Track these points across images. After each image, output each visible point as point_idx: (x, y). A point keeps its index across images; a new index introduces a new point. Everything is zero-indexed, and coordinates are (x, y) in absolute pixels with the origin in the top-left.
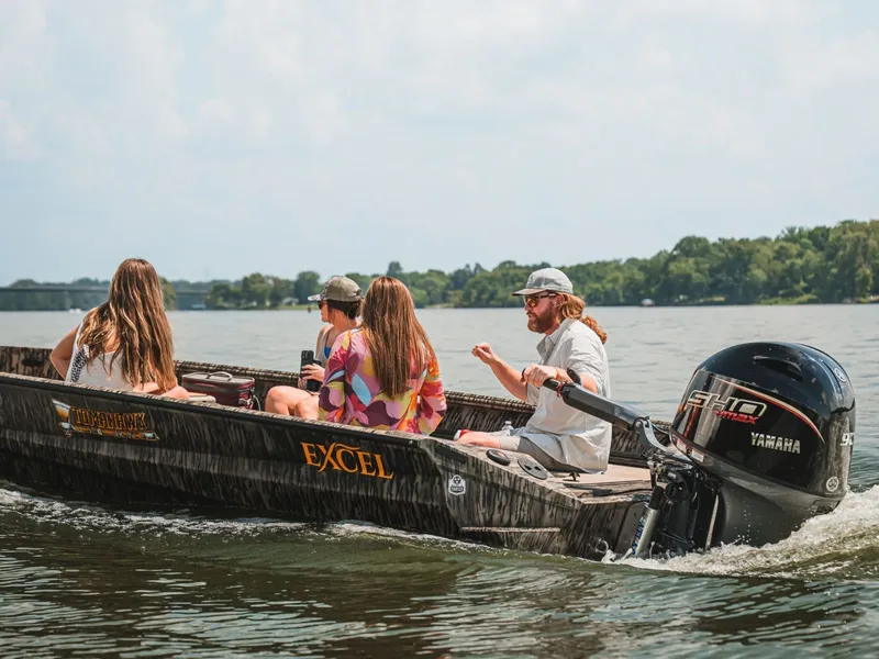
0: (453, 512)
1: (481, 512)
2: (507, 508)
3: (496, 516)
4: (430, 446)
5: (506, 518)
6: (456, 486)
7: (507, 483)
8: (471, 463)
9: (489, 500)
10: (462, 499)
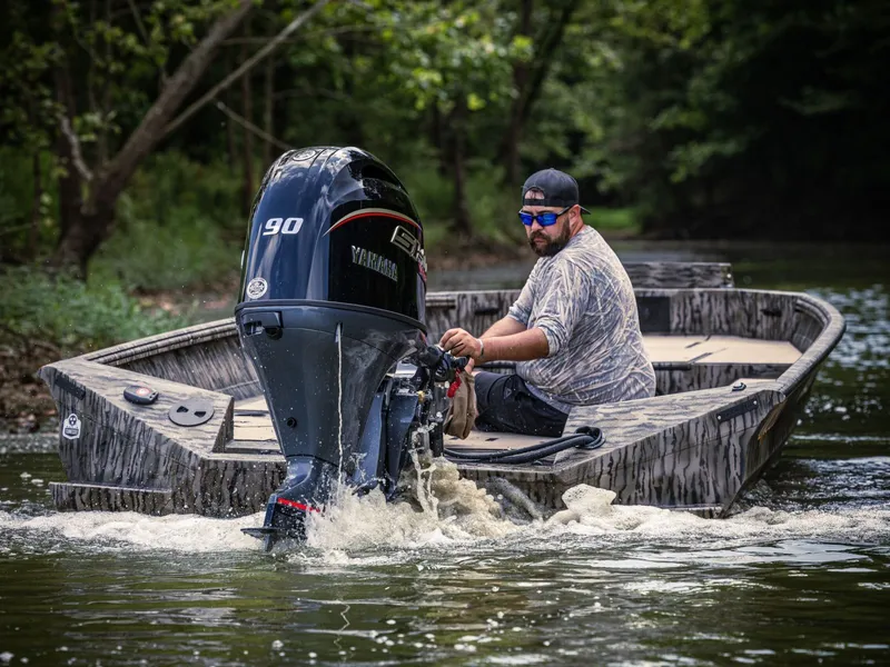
6: (71, 427)
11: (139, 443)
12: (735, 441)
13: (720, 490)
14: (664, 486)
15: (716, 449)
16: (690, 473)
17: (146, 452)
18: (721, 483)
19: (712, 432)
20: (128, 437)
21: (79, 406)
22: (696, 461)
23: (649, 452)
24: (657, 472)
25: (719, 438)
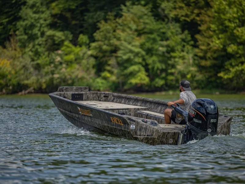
0: (132, 133)
1: (138, 133)
2: (145, 132)
3: (142, 134)
4: (127, 118)
5: (144, 134)
6: (133, 127)
7: (145, 127)
8: (136, 122)
9: (140, 130)
10: (134, 130)
11: (149, 129)
17: (151, 130)
20: (146, 128)
21: (134, 123)
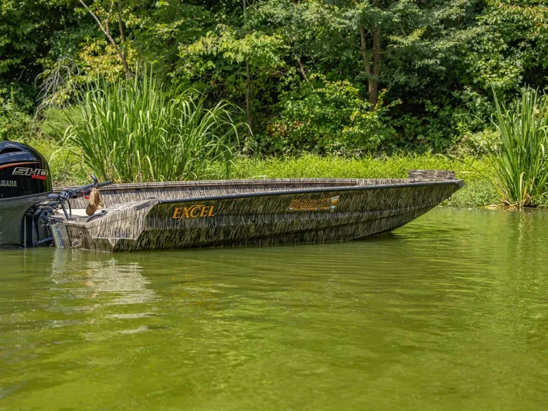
12: (141, 216)
13: (135, 233)
14: (118, 231)
15: (135, 219)
16: (126, 227)
18: (136, 231)
19: (134, 213)
22: (128, 223)
23: (113, 219)
24: (116, 226)
25: (136, 215)
